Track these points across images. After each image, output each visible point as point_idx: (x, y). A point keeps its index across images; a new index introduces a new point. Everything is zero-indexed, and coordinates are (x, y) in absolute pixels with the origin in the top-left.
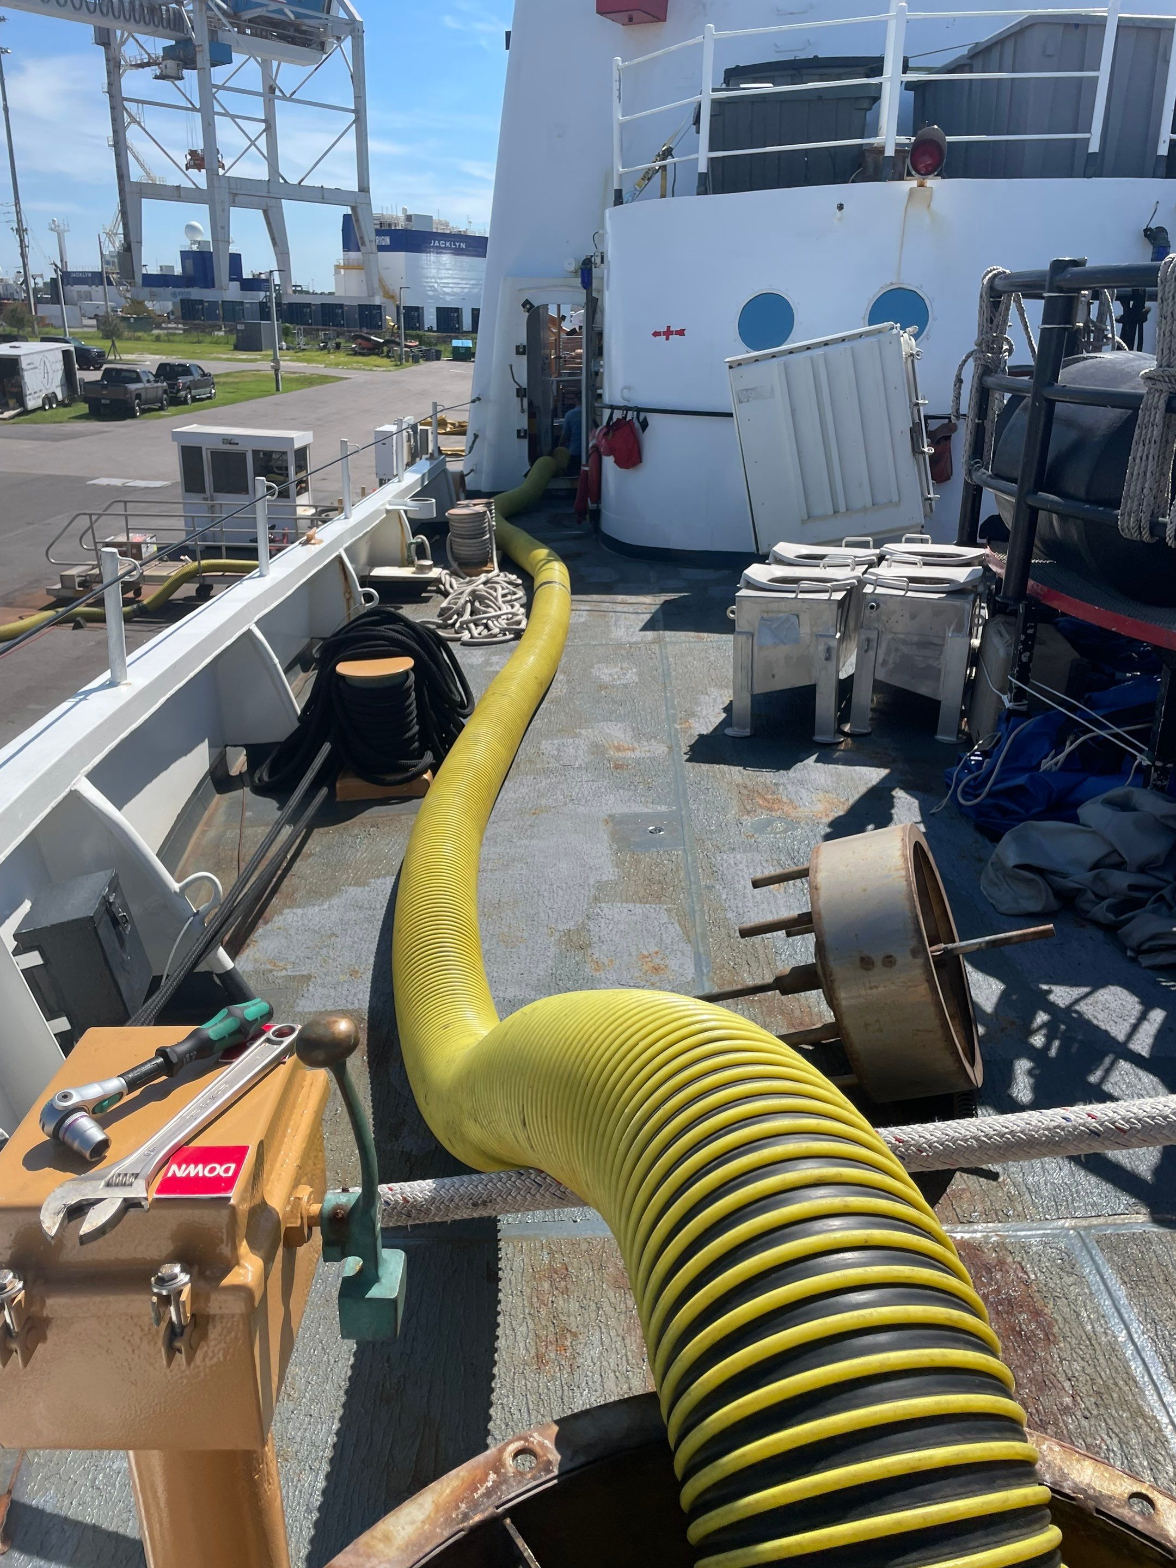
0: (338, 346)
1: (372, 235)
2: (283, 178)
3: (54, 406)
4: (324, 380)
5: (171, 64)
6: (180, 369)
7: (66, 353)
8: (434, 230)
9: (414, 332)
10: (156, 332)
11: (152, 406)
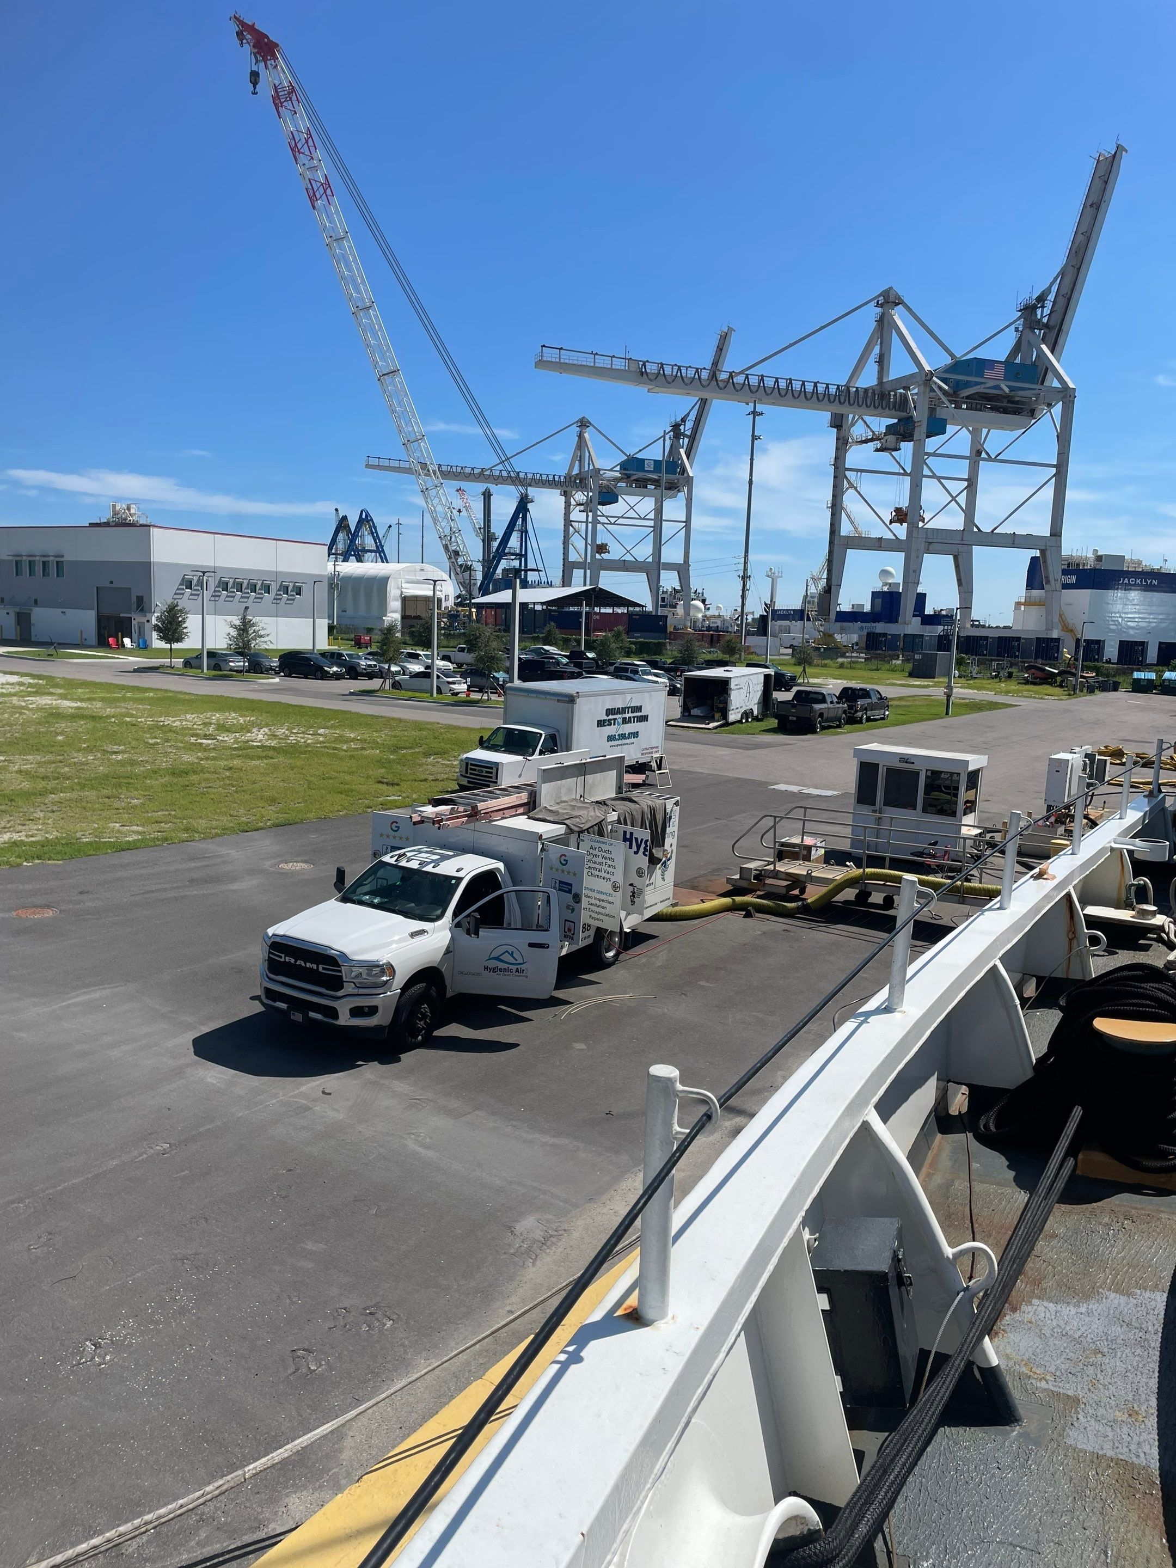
0: (1010, 676)
1: (1059, 575)
2: (977, 527)
3: (750, 720)
4: (993, 706)
5: (892, 438)
6: (861, 693)
7: (767, 677)
8: (1125, 569)
9: (1091, 664)
10: (840, 660)
11: (831, 724)
